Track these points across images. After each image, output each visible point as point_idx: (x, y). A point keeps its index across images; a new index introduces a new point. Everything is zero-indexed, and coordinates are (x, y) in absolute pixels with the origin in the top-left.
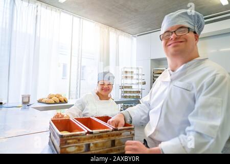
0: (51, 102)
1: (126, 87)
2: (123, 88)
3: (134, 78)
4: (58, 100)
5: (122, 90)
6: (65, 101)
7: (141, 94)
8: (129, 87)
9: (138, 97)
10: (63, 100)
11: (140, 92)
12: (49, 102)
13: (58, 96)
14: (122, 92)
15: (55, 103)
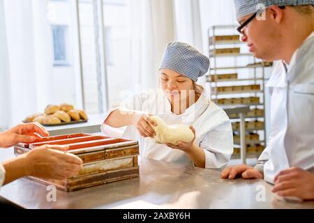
0: (53, 123)
1: (221, 77)
2: (213, 80)
3: (242, 51)
4: (67, 118)
5: (213, 84)
6: (82, 118)
7: (263, 91)
8: (228, 77)
9: (255, 100)
10: (77, 117)
11: (257, 87)
12: (50, 122)
13: (66, 108)
14: (212, 89)
15: (63, 123)
